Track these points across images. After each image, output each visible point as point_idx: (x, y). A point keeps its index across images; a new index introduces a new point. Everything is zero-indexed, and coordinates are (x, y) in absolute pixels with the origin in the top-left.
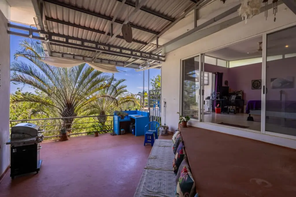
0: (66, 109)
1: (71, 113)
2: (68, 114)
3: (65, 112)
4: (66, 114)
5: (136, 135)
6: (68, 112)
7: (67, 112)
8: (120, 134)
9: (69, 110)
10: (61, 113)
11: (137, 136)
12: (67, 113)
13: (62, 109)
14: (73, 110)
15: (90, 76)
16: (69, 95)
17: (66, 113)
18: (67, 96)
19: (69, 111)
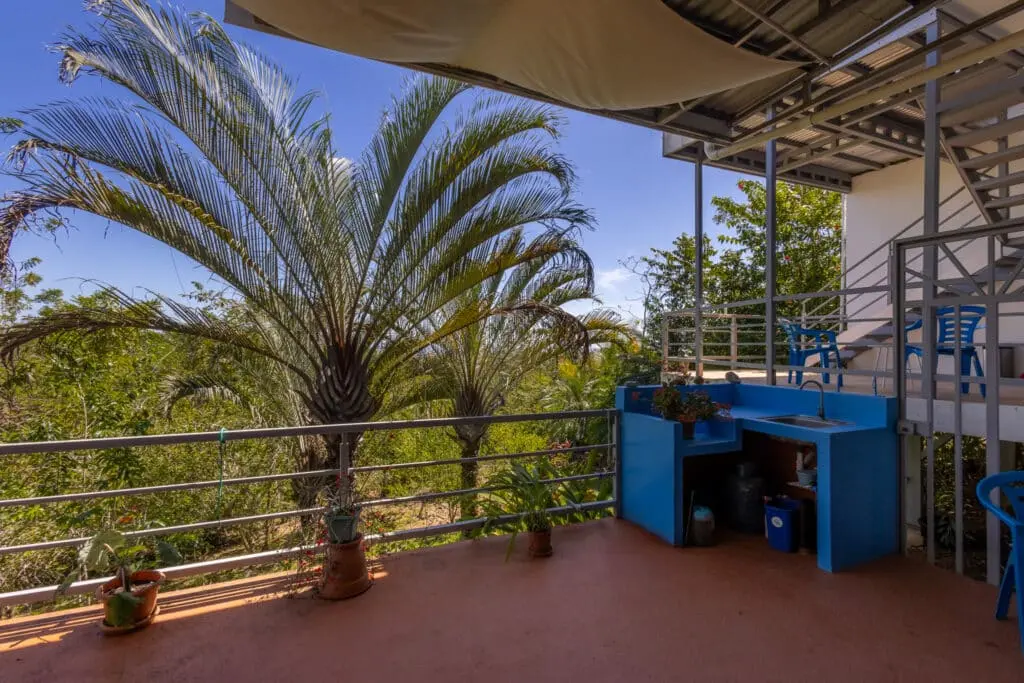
0: (329, 373)
1: (352, 392)
2: (337, 399)
3: (327, 388)
4: (332, 399)
5: (824, 561)
6: (340, 389)
7: (336, 391)
8: (688, 539)
9: (344, 378)
10: (308, 395)
11: (839, 566)
12: (333, 394)
13: (312, 375)
14: (362, 377)
15: (450, 196)
16: (343, 302)
17: (329, 394)
18: (333, 306)
19: (341, 383)
